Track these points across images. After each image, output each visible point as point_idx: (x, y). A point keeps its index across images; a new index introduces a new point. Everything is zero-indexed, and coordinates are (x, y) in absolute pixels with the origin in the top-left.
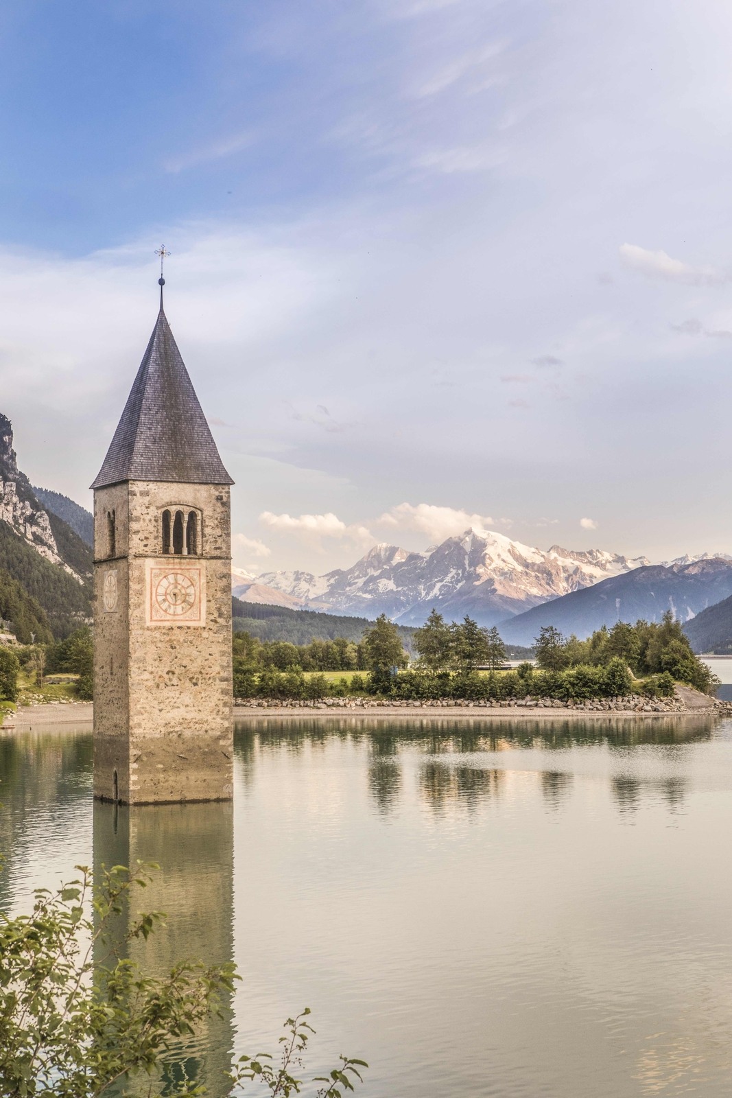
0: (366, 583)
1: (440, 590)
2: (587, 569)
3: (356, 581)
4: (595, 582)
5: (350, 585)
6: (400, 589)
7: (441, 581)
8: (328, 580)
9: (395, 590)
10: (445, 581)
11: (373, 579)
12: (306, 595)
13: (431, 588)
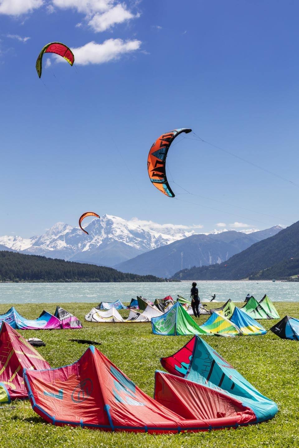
0: (51, 242)
1: (89, 246)
2: (165, 237)
3: (46, 241)
4: (169, 243)
5: (42, 243)
6: (68, 246)
7: (90, 242)
8: (31, 241)
9: (66, 246)
10: (92, 242)
11: (54, 240)
12: (19, 248)
13: (84, 246)
